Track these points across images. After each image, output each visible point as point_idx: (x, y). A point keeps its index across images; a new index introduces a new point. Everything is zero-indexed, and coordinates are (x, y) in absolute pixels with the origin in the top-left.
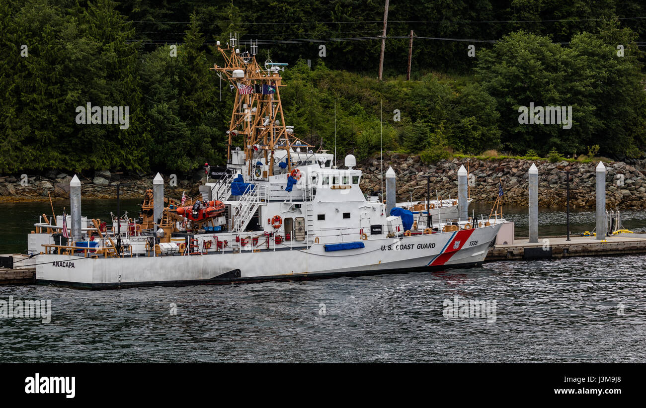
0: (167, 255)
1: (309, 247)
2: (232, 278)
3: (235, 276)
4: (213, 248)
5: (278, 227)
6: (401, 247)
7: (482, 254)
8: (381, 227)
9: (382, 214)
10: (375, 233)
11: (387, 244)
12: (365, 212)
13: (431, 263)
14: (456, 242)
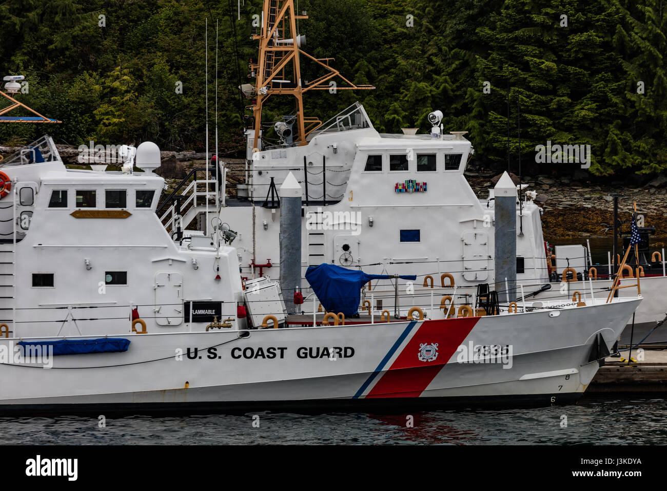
6: (249, 353)
7: (568, 377)
8: (217, 306)
9: (218, 278)
10: (198, 319)
11: (203, 344)
12: (174, 271)
13: (366, 393)
14: (423, 347)
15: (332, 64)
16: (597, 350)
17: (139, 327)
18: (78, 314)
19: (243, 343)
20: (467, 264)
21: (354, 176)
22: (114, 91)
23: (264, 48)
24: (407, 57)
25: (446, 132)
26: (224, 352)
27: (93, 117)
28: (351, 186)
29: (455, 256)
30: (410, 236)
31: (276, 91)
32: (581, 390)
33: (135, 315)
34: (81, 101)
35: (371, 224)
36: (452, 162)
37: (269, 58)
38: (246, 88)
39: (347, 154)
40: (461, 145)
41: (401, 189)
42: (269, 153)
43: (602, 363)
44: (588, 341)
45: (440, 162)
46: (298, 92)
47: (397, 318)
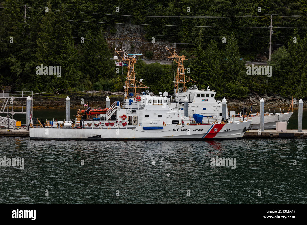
0: (66, 128)
1: (136, 128)
2: (97, 138)
3: (98, 138)
4: (92, 126)
5: (125, 119)
6: (184, 130)
7: (239, 134)
8: (178, 121)
9: (178, 116)
10: (175, 123)
11: (176, 128)
12: (170, 115)
13: (204, 137)
14: (215, 129)
15: (190, 78)
16: (245, 130)
17: (164, 125)
18: (154, 122)
19: (183, 128)
20: (215, 114)
21: (195, 98)
22: (118, 82)
23: (178, 75)
24: (170, 76)
25: (211, 90)
26: (180, 129)
27: (114, 86)
28: (194, 100)
29: (212, 112)
30: (205, 109)
31: (181, 83)
32: (242, 137)
33: (164, 122)
34: (111, 83)
35: (198, 107)
36: (212, 96)
37: (179, 77)
38: (175, 82)
39: (193, 94)
40: (214, 93)
41: (203, 100)
42: (179, 94)
43: (245, 132)
44: (243, 128)
45: (210, 96)
46: (184, 83)
47: (209, 124)
